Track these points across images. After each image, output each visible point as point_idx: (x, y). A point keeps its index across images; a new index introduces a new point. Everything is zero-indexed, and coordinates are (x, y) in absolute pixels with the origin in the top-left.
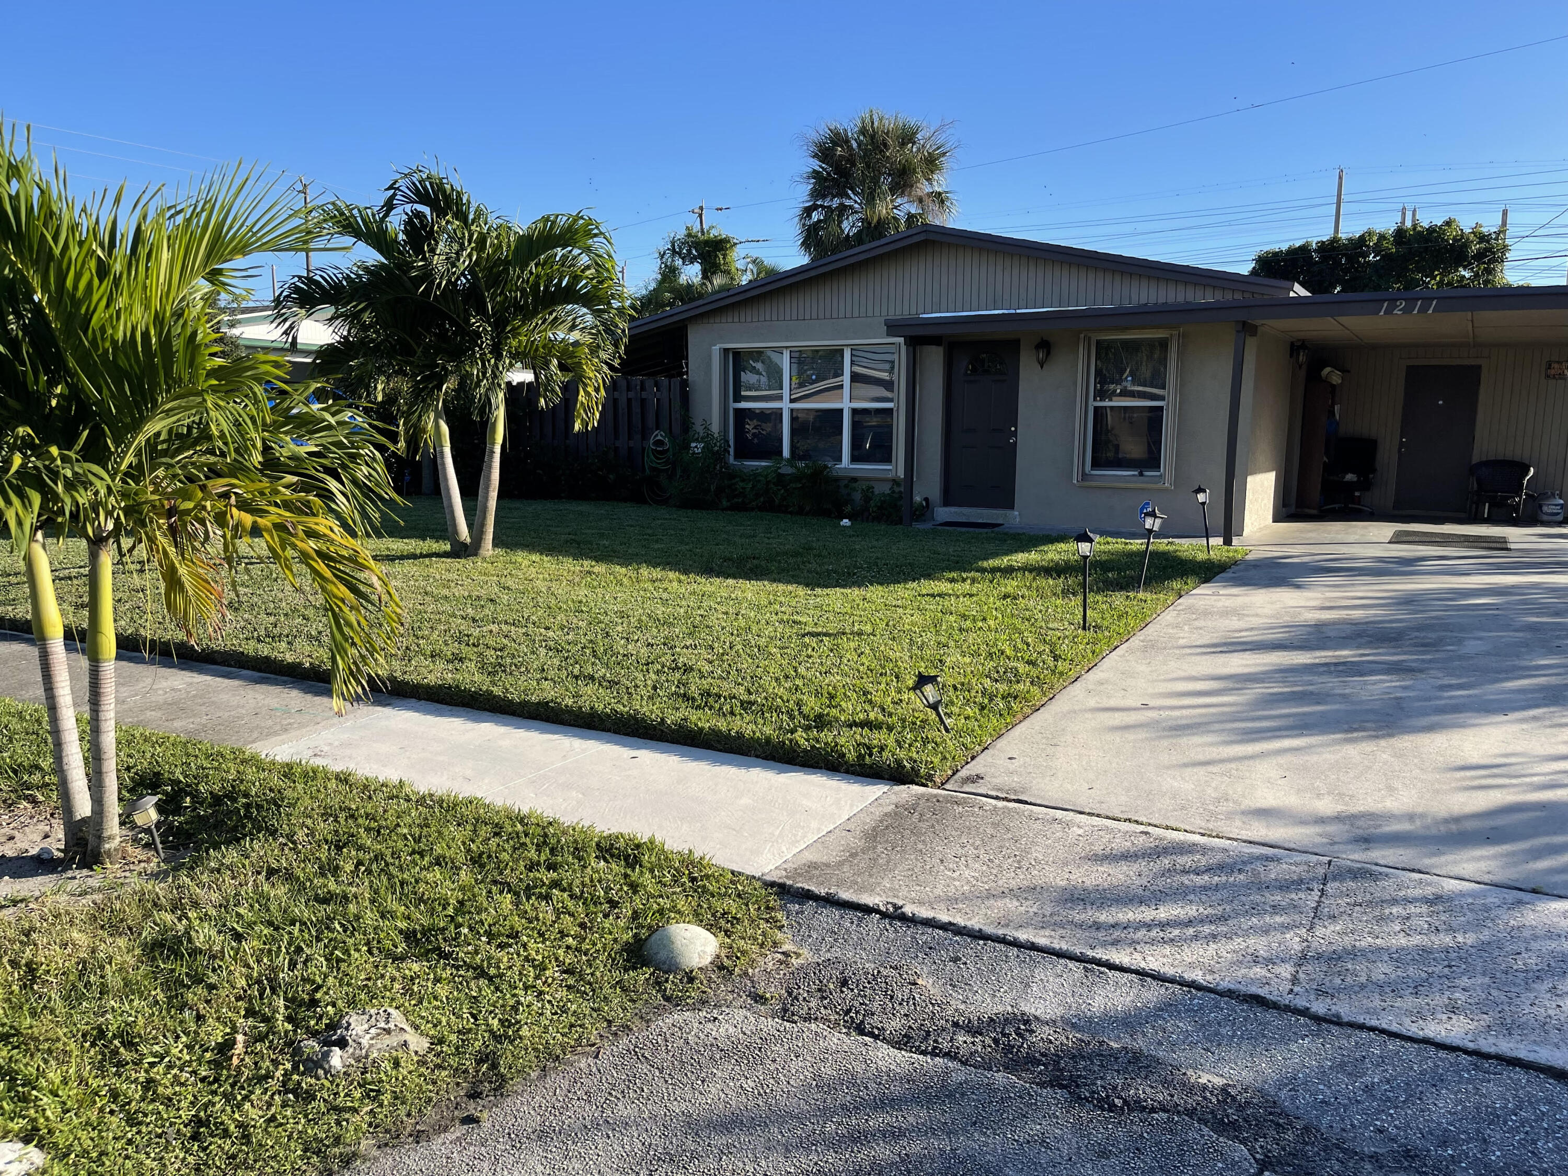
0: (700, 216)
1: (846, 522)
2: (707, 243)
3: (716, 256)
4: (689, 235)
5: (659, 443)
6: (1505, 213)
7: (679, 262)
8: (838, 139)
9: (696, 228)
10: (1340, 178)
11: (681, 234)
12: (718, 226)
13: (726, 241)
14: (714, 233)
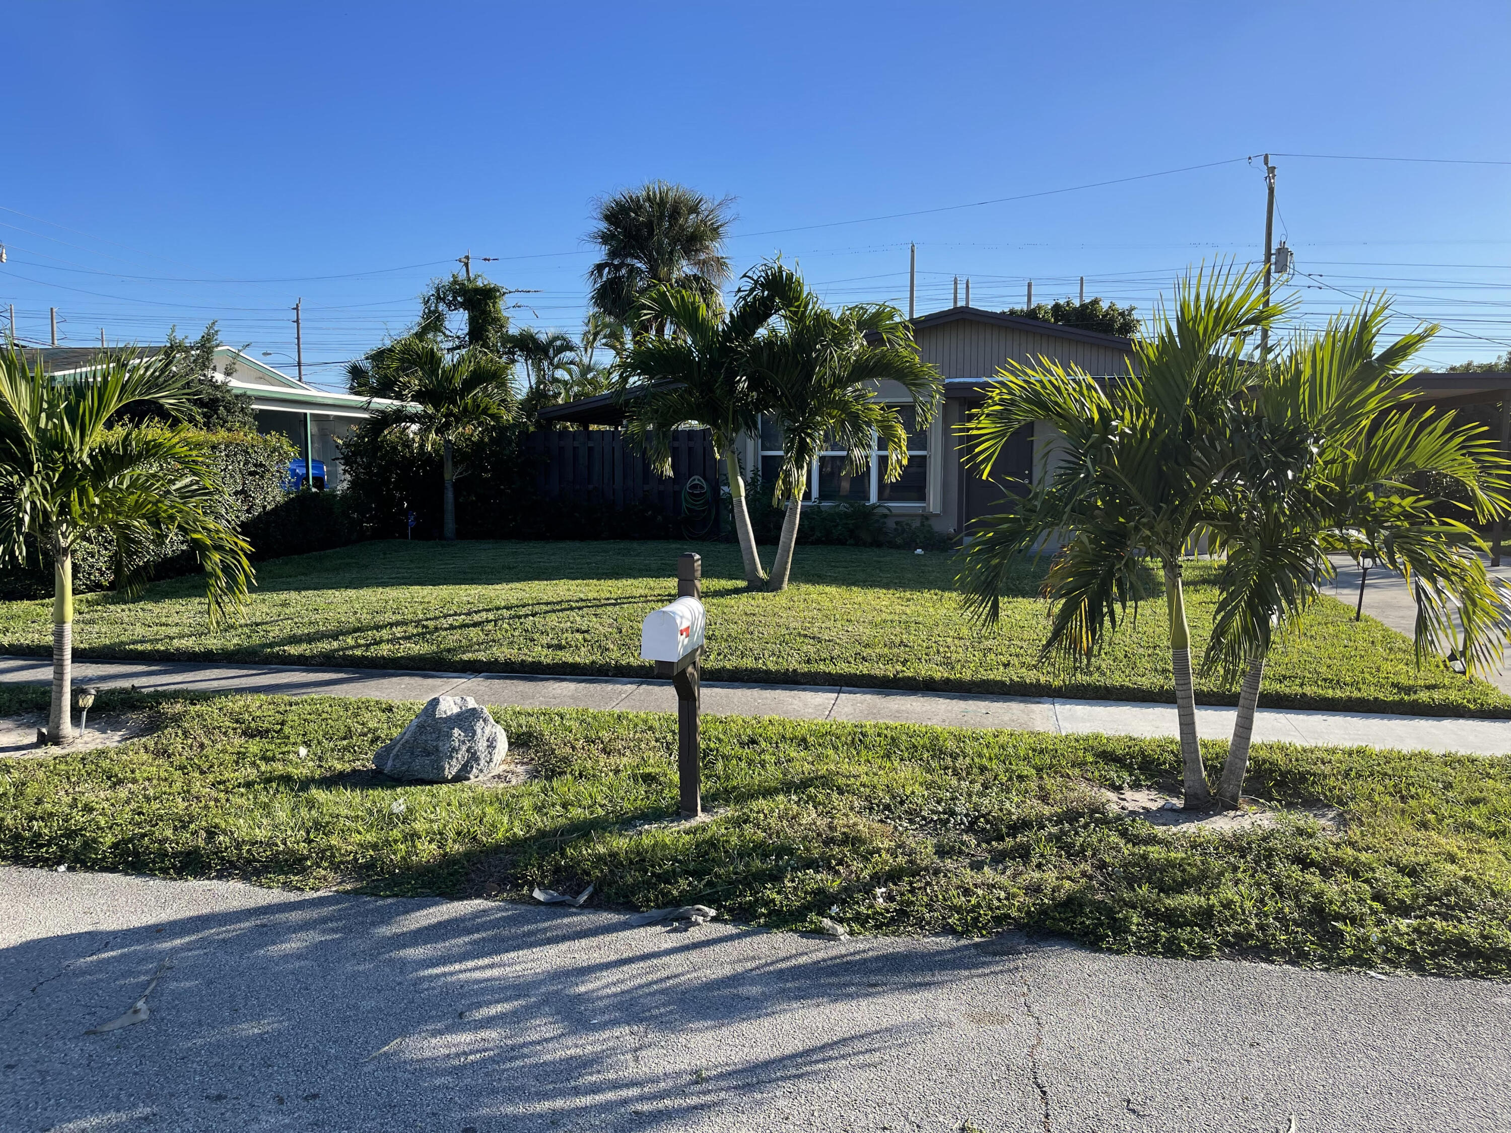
0: (467, 265)
1: (919, 551)
2: (477, 291)
3: (487, 304)
4: (455, 282)
5: (694, 487)
6: (1029, 285)
7: (442, 307)
8: (634, 205)
9: (462, 276)
10: (913, 251)
11: (447, 279)
12: (484, 276)
13: (495, 290)
14: (480, 284)
